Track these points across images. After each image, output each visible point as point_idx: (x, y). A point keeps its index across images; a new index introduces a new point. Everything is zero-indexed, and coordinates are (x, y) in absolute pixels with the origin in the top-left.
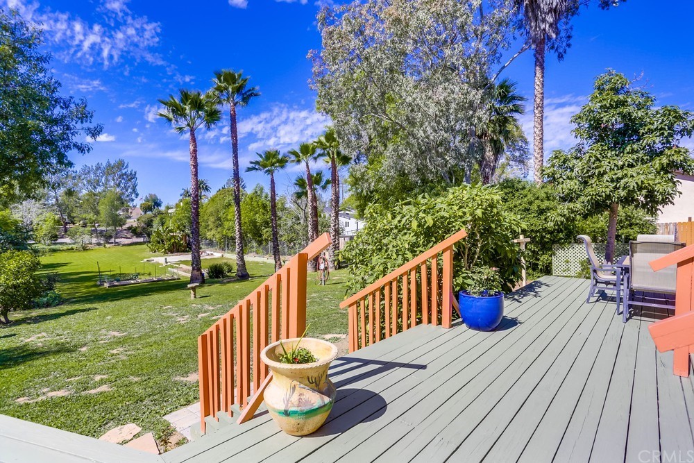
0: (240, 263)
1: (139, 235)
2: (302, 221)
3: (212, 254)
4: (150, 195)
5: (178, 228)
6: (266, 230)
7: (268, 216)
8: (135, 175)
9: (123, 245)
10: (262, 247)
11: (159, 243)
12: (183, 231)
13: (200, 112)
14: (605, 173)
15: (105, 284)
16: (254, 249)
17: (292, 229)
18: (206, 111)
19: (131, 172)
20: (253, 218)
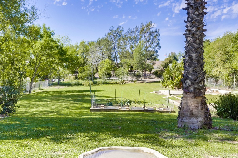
1: (159, 77)
3: (217, 91)
8: (158, 32)
9: (147, 83)
11: (169, 79)
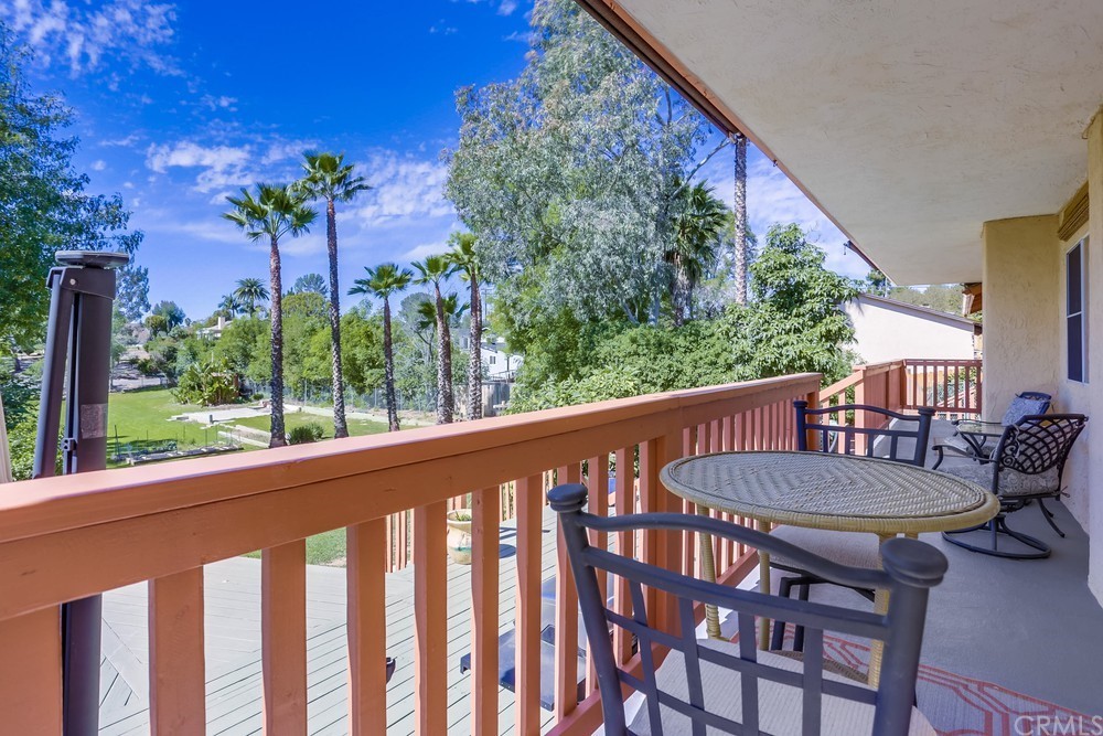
0: (340, 426)
1: (150, 373)
2: (425, 359)
4: (164, 303)
5: (226, 365)
6: (370, 371)
7: (377, 351)
8: (146, 274)
9: (126, 391)
10: (363, 396)
11: (193, 388)
12: (232, 369)
13: (287, 216)
14: (772, 337)
15: (128, 459)
16: (352, 400)
17: (411, 372)
18: (296, 215)
19: (139, 269)
20: (351, 354)
